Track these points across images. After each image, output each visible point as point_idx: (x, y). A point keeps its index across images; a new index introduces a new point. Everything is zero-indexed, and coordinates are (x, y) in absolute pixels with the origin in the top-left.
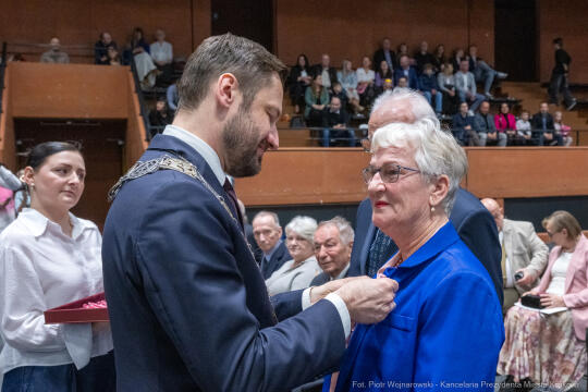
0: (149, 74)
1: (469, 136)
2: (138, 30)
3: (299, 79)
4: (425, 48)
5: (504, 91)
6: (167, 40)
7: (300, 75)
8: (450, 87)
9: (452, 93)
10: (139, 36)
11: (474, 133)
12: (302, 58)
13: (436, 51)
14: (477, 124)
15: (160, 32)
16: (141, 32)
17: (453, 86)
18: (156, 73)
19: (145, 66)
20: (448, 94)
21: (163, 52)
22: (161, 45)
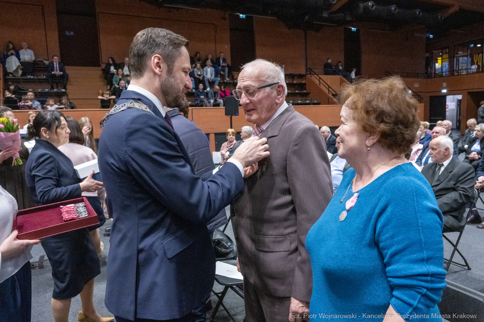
0: (17, 68)
1: (202, 101)
2: (10, 42)
3: (110, 71)
5: (235, 77)
6: (29, 48)
7: (110, 69)
8: (200, 75)
9: (201, 78)
10: (11, 46)
11: (205, 100)
12: (110, 59)
13: (196, 56)
14: (210, 96)
16: (12, 44)
17: (202, 75)
18: (21, 67)
19: (13, 63)
20: (199, 79)
21: (27, 55)
22: (26, 51)
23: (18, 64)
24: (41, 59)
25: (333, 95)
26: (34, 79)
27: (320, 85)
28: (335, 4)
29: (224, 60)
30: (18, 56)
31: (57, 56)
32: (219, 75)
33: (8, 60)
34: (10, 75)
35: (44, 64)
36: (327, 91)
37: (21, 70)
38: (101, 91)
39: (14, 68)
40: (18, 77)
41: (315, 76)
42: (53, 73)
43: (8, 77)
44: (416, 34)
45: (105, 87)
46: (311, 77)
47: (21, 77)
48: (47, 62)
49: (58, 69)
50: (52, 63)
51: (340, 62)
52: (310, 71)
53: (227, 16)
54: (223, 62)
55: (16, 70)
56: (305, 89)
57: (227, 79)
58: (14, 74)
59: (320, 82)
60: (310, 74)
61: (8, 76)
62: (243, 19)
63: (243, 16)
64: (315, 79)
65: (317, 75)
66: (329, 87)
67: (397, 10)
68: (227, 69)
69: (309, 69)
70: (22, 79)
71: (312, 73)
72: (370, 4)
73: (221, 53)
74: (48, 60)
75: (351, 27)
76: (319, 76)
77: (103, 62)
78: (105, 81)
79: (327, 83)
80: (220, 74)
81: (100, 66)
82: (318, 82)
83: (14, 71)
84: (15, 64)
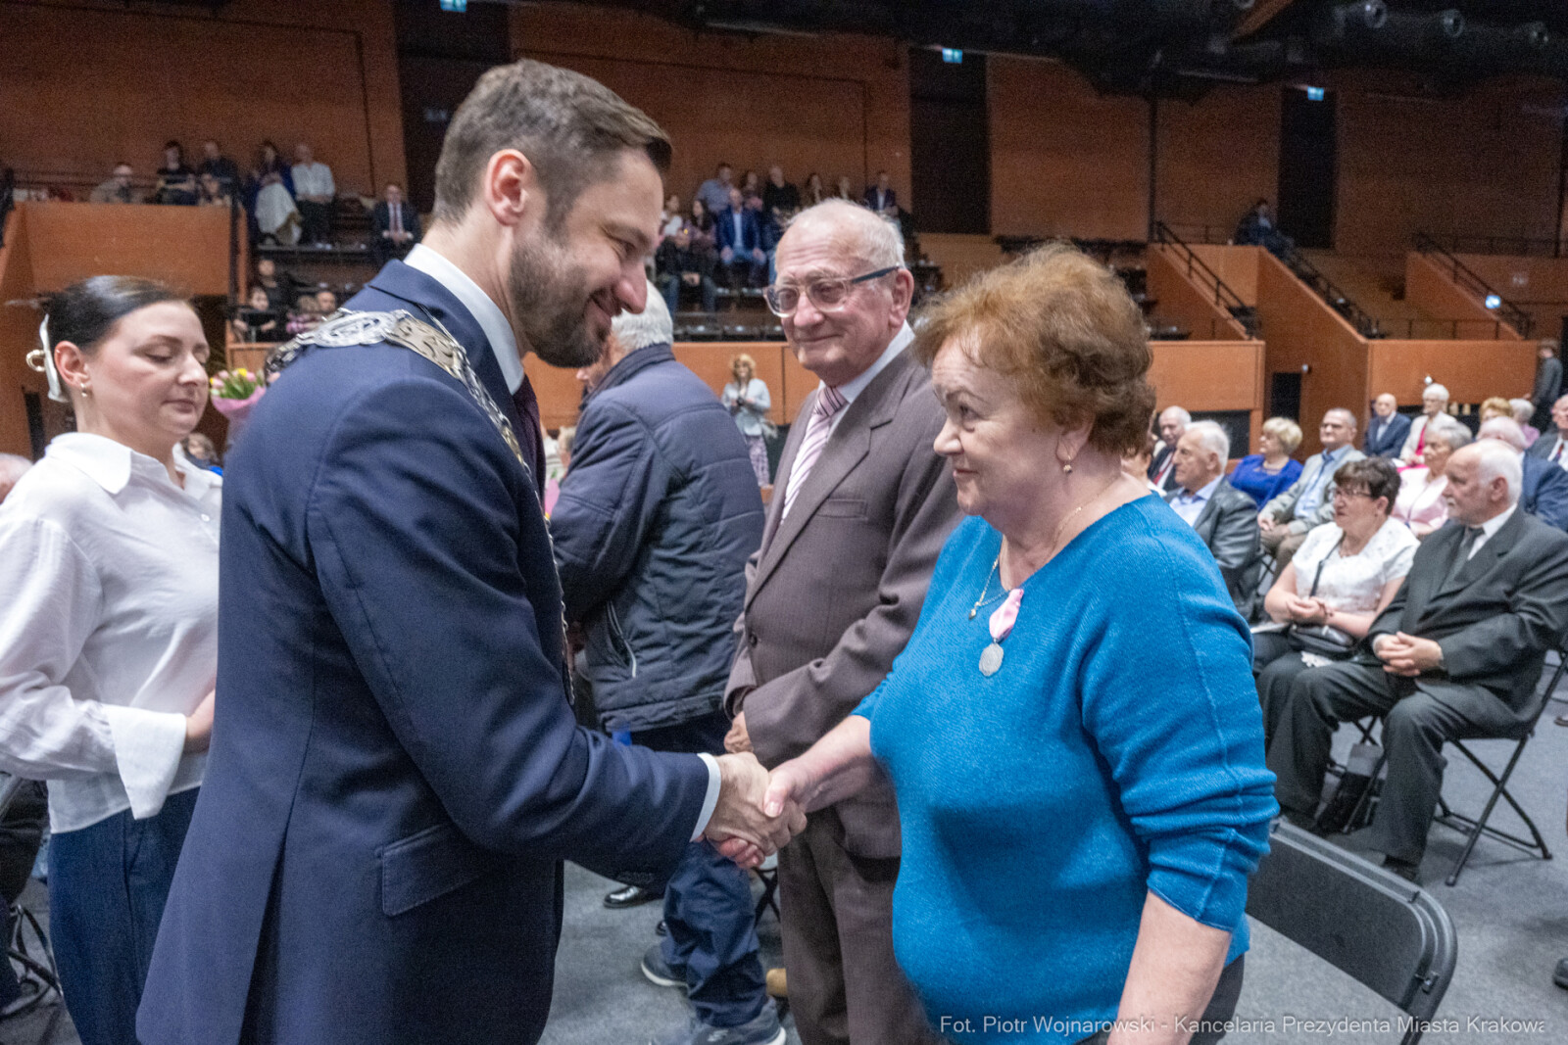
0: (288, 220)
2: (267, 143)
5: (924, 248)
10: (270, 154)
13: (809, 184)
16: (275, 148)
18: (300, 218)
19: (277, 206)
21: (315, 181)
22: (310, 169)
23: (290, 207)
24: (354, 195)
25: (1230, 309)
26: (336, 254)
27: (1190, 276)
28: (1249, 13)
29: (891, 197)
30: (289, 182)
31: (399, 185)
33: (262, 196)
34: (269, 241)
35: (362, 208)
36: (1210, 297)
37: (301, 224)
39: (279, 220)
40: (290, 246)
41: (1178, 247)
42: (386, 234)
44: (1525, 108)
46: (1163, 250)
47: (296, 248)
48: (369, 204)
49: (400, 224)
50: (383, 206)
51: (1262, 201)
52: (1159, 230)
53: (903, 51)
54: (885, 202)
55: (286, 227)
56: (1143, 288)
58: (279, 237)
59: (1191, 268)
60: (1163, 241)
61: (262, 241)
62: (952, 65)
63: (953, 56)
64: (1174, 256)
65: (1183, 244)
66: (1219, 283)
67: (1461, 28)
69: (1160, 224)
70: (302, 253)
71: (1168, 238)
72: (1368, 7)
73: (879, 173)
74: (373, 196)
75: (1303, 87)
76: (1190, 247)
79: (1215, 272)
82: (1183, 267)
83: (279, 231)
84: (284, 210)
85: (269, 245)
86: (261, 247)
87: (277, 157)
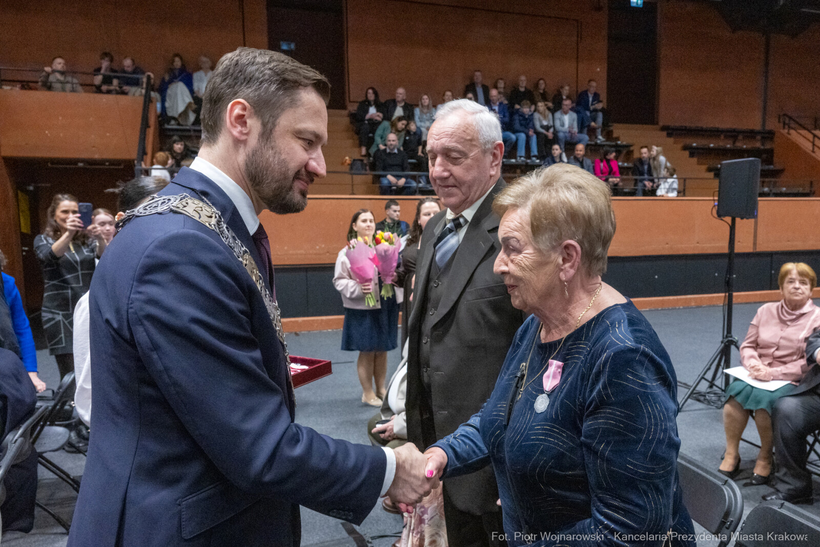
0: (187, 108)
2: (176, 55)
3: (368, 117)
4: (523, 83)
5: (615, 135)
7: (367, 111)
8: (547, 128)
9: (550, 134)
12: (370, 91)
13: (537, 85)
15: (204, 59)
16: (181, 59)
17: (551, 127)
18: (194, 107)
20: (546, 136)
22: (206, 75)
23: (188, 99)
27: (813, 151)
29: (596, 97)
30: (189, 84)
32: (585, 130)
34: (173, 122)
37: (194, 112)
38: (347, 158)
39: (181, 108)
40: (187, 125)
41: (802, 131)
43: (170, 127)
45: (356, 150)
46: (789, 134)
54: (593, 101)
55: (185, 113)
56: (771, 162)
57: (600, 137)
58: (180, 120)
59: (814, 145)
61: (168, 123)
63: (636, 4)
64: (801, 139)
65: (809, 131)
68: (600, 117)
69: (786, 116)
70: (195, 131)
73: (590, 81)
76: (814, 132)
77: (352, 99)
78: (356, 137)
80: (589, 126)
81: (344, 107)
82: (807, 146)
83: (180, 115)
84: (184, 100)
85: (173, 125)
86: (167, 126)
87: (183, 65)
